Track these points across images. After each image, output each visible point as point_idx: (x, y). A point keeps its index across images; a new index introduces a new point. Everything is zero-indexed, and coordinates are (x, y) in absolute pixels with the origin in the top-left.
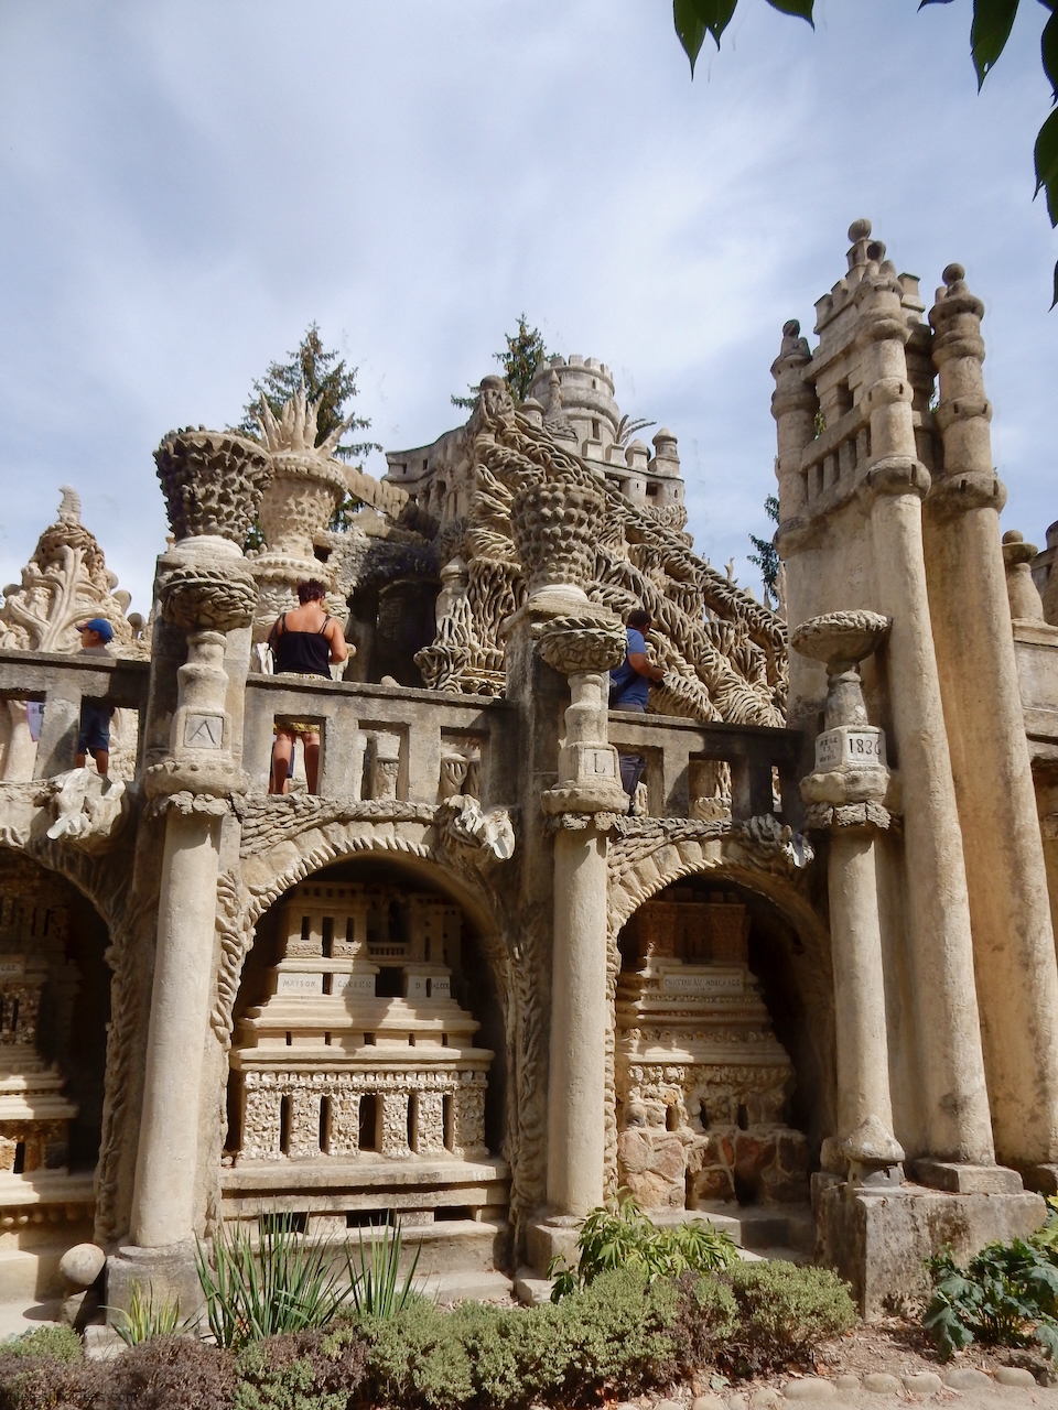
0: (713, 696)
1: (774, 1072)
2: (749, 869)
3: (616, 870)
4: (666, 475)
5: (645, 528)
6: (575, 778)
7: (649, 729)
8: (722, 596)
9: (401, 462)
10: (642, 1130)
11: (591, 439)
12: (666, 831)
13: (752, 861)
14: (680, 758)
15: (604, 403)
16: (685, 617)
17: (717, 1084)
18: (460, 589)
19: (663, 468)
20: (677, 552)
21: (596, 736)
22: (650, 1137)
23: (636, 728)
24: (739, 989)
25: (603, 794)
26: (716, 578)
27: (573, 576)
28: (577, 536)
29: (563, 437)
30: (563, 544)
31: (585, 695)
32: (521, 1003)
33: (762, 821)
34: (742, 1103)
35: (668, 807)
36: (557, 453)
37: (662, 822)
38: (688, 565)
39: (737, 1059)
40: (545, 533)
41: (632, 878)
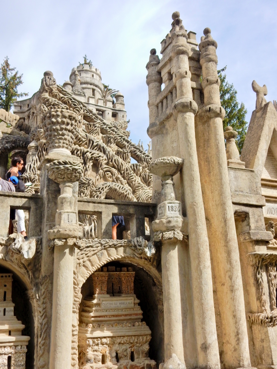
0: (134, 192)
1: (145, 338)
2: (134, 258)
3: (81, 261)
4: (119, 109)
5: (108, 128)
6: (59, 225)
7: (96, 205)
8: (137, 154)
9: (19, 105)
10: (91, 365)
11: (92, 96)
12: (102, 245)
13: (135, 255)
14: (109, 216)
15: (96, 83)
16: (123, 162)
17: (123, 344)
18: (35, 153)
19: (118, 107)
20: (120, 137)
21: (69, 208)
22: (94, 367)
23: (91, 204)
24: (133, 305)
25: (70, 231)
26: (135, 148)
27: (65, 145)
28: (66, 129)
29: (80, 95)
30: (61, 132)
31: (66, 192)
32: (39, 317)
33: (138, 239)
34: (132, 351)
35: (104, 235)
36: (73, 100)
37: (100, 241)
38: (125, 143)
39: (130, 334)
40: (53, 129)
41: (88, 264)
